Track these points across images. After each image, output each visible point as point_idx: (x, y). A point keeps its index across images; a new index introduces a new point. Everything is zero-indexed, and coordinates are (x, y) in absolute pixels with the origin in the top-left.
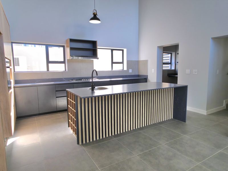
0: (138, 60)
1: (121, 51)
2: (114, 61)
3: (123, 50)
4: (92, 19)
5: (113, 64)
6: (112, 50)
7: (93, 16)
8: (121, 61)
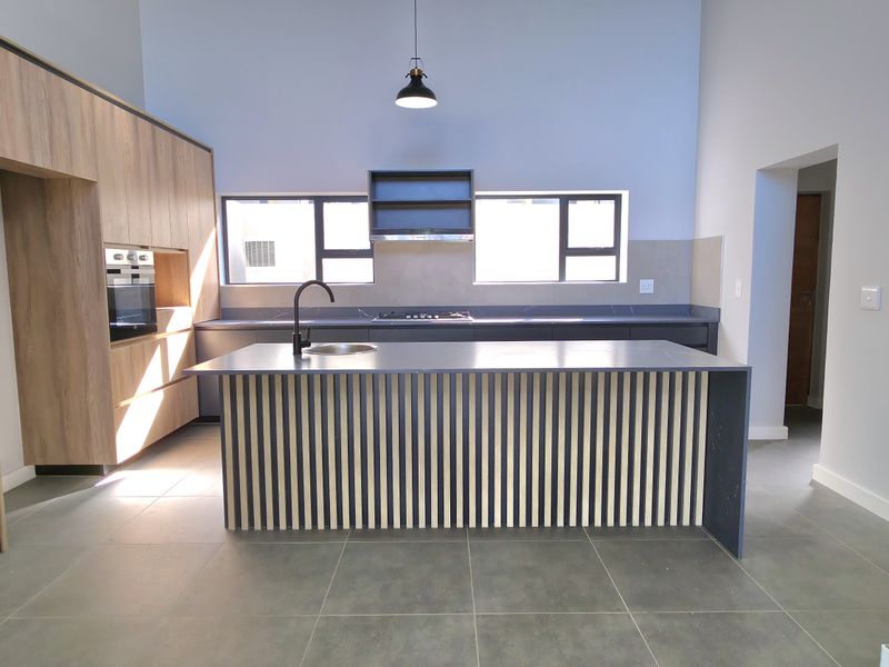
0: (690, 239)
1: (611, 204)
2: (572, 244)
3: (617, 199)
4: (404, 93)
5: (567, 258)
6: (565, 201)
7: (409, 79)
8: (610, 244)
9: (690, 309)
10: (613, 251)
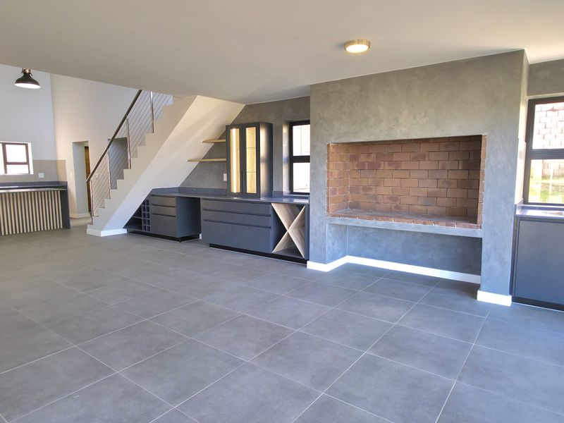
0: (55, 159)
2: (9, 160)
3: (26, 145)
6: (4, 145)
8: (25, 161)
9: (58, 182)
10: (27, 163)
